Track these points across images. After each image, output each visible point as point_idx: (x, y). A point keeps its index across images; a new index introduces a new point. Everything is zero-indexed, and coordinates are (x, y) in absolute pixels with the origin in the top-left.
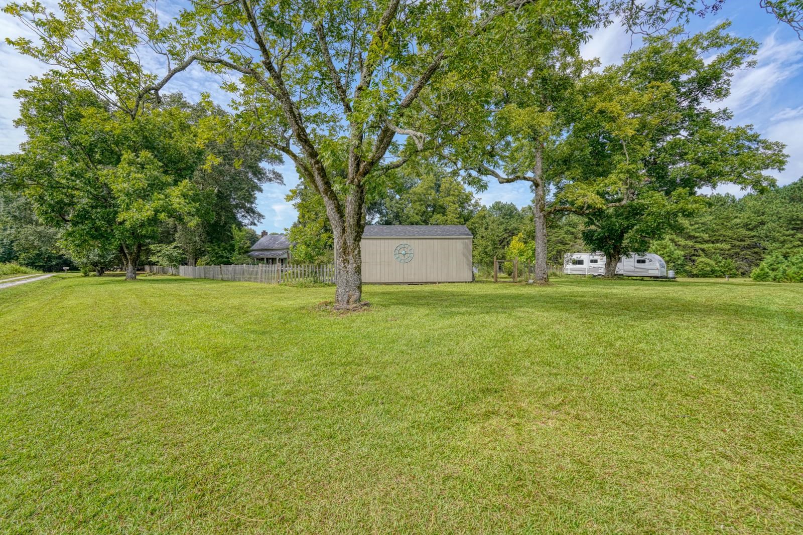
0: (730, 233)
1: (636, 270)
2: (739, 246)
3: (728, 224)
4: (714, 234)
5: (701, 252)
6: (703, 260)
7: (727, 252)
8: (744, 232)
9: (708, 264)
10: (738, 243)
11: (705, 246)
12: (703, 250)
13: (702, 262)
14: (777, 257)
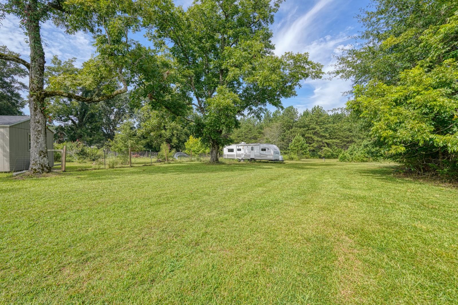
0: (341, 134)
1: (261, 155)
2: (346, 141)
3: (341, 129)
4: (334, 134)
5: (325, 145)
6: (326, 148)
7: (340, 144)
8: (348, 133)
9: (329, 151)
10: (345, 139)
11: (327, 141)
12: (326, 143)
13: (326, 150)
14: (354, 147)
